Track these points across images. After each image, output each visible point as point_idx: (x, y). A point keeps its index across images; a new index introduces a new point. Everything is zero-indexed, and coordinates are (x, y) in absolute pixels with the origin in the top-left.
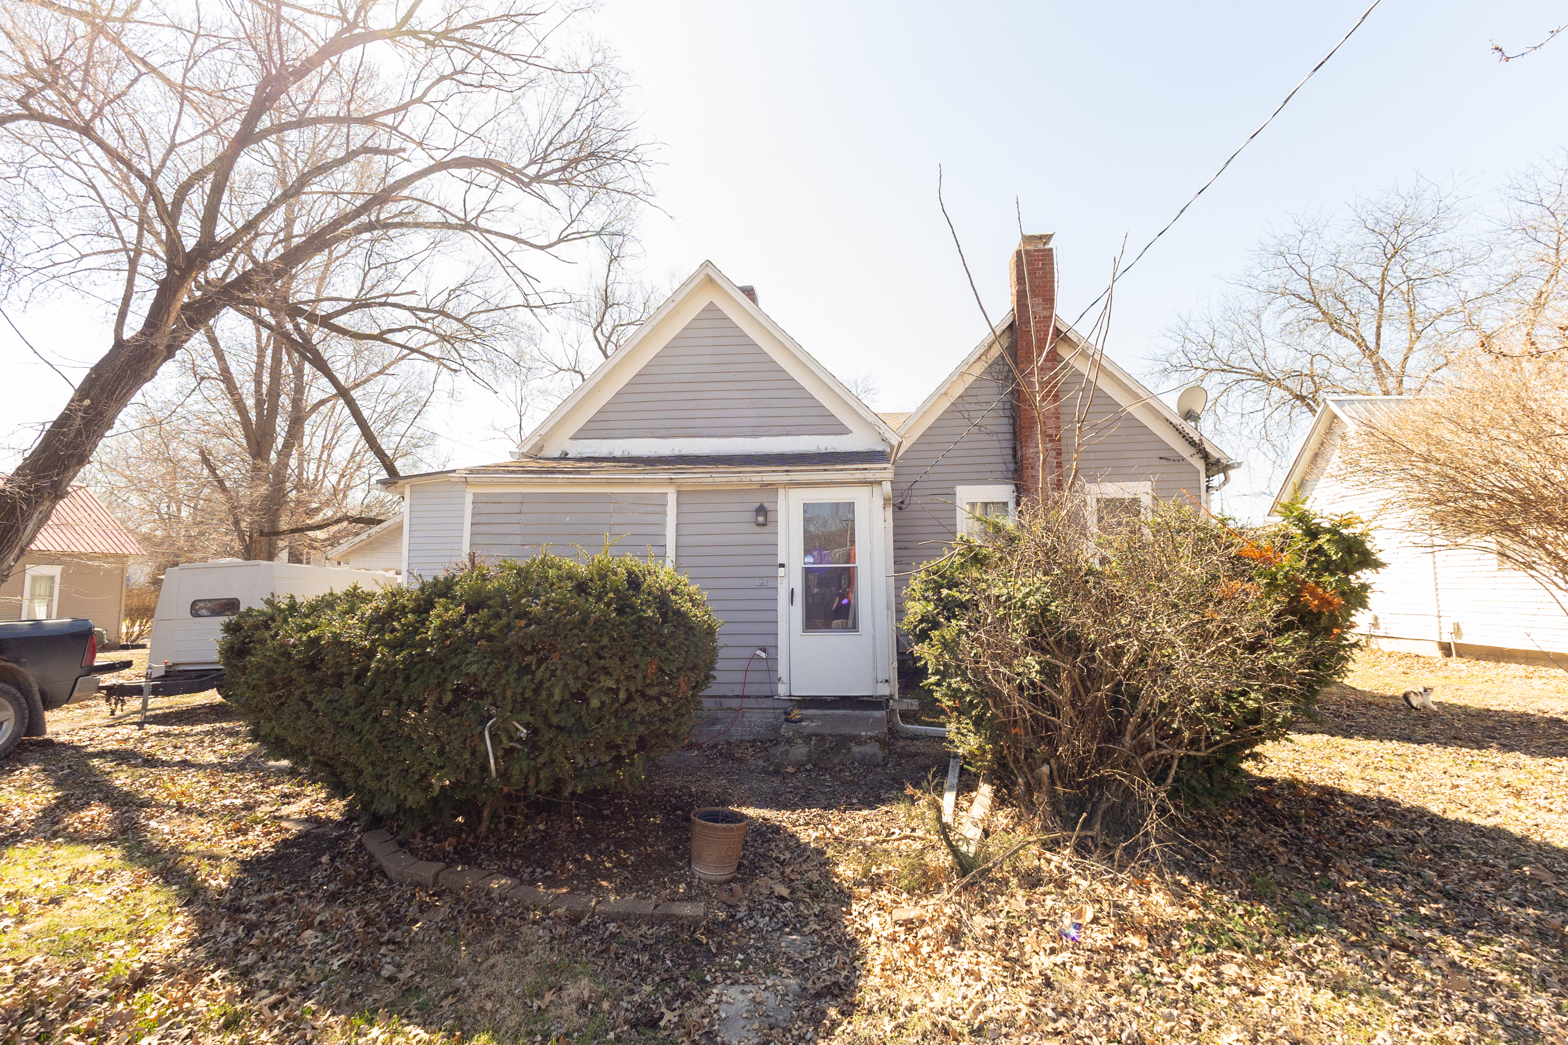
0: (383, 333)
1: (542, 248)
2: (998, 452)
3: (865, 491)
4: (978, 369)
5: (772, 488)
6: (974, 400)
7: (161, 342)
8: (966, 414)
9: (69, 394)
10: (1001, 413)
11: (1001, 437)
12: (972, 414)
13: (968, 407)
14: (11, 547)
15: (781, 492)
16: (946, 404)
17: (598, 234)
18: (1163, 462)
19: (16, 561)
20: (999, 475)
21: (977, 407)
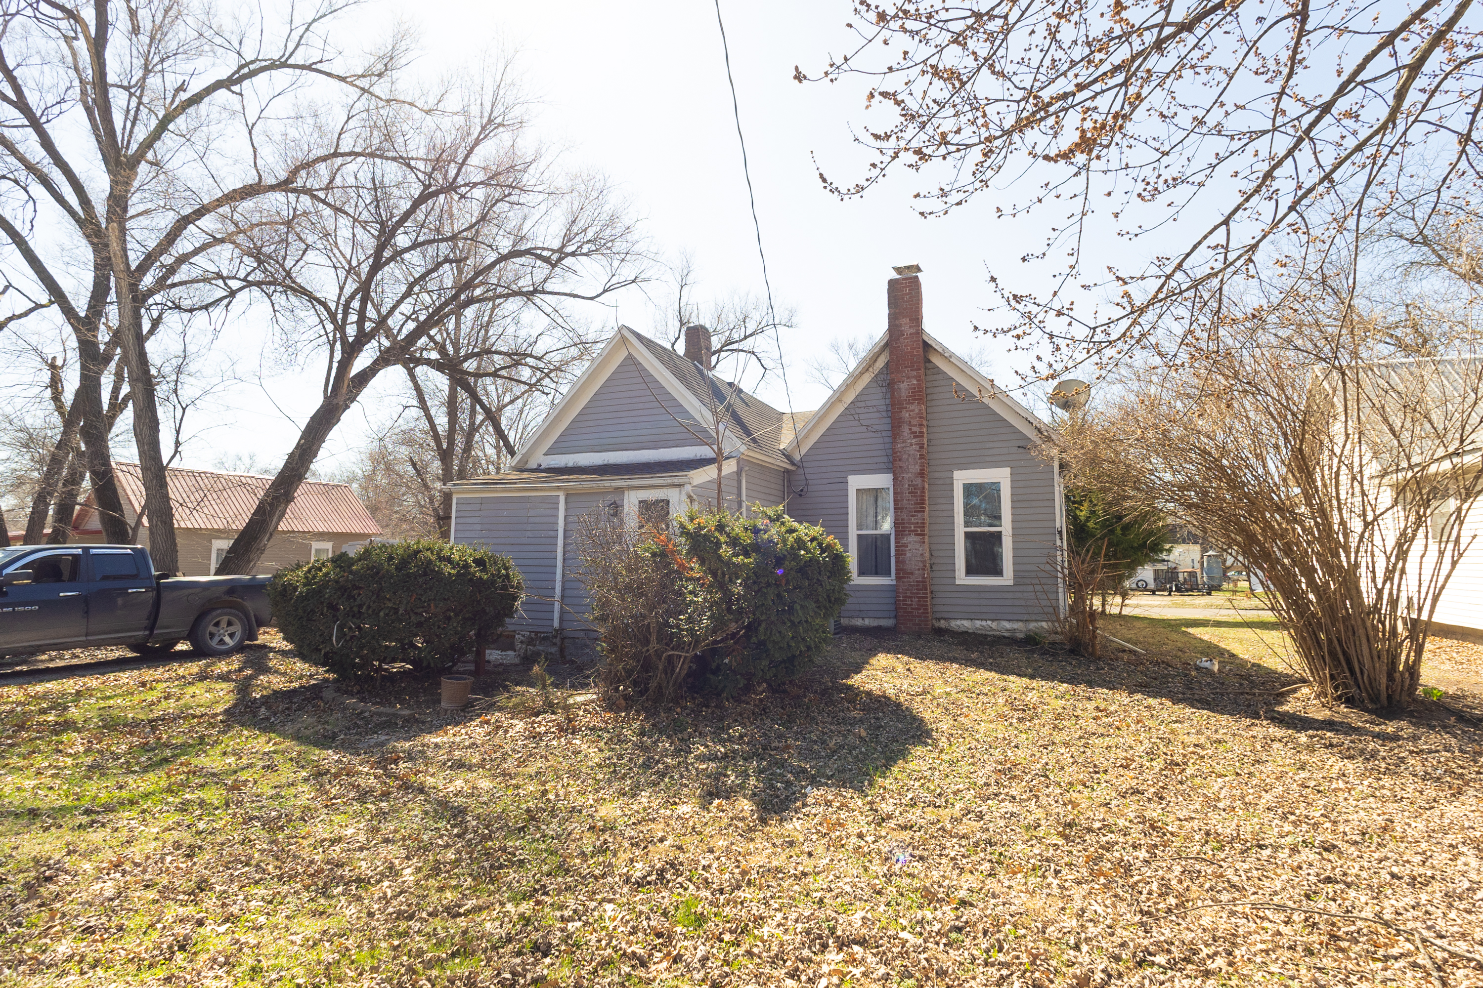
0: (498, 370)
1: (592, 299)
2: (881, 447)
3: (676, 491)
4: (867, 378)
5: (620, 490)
6: (863, 404)
7: (340, 400)
8: (856, 417)
9: (299, 434)
10: (884, 414)
11: (884, 434)
12: (861, 417)
13: (858, 411)
14: (265, 533)
15: (626, 493)
16: (840, 409)
17: (633, 281)
18: (1021, 450)
19: (268, 540)
20: (884, 466)
21: (866, 410)
